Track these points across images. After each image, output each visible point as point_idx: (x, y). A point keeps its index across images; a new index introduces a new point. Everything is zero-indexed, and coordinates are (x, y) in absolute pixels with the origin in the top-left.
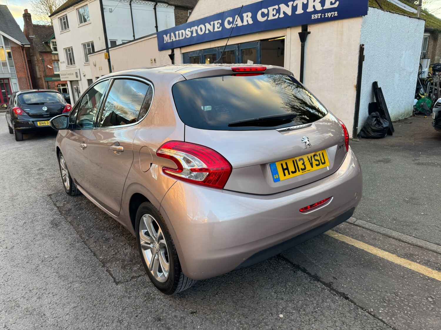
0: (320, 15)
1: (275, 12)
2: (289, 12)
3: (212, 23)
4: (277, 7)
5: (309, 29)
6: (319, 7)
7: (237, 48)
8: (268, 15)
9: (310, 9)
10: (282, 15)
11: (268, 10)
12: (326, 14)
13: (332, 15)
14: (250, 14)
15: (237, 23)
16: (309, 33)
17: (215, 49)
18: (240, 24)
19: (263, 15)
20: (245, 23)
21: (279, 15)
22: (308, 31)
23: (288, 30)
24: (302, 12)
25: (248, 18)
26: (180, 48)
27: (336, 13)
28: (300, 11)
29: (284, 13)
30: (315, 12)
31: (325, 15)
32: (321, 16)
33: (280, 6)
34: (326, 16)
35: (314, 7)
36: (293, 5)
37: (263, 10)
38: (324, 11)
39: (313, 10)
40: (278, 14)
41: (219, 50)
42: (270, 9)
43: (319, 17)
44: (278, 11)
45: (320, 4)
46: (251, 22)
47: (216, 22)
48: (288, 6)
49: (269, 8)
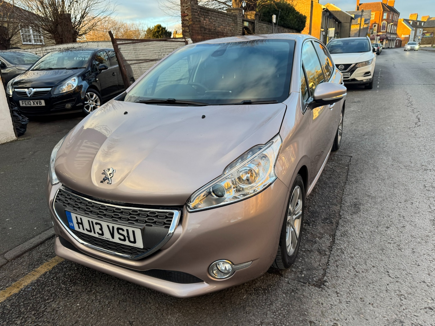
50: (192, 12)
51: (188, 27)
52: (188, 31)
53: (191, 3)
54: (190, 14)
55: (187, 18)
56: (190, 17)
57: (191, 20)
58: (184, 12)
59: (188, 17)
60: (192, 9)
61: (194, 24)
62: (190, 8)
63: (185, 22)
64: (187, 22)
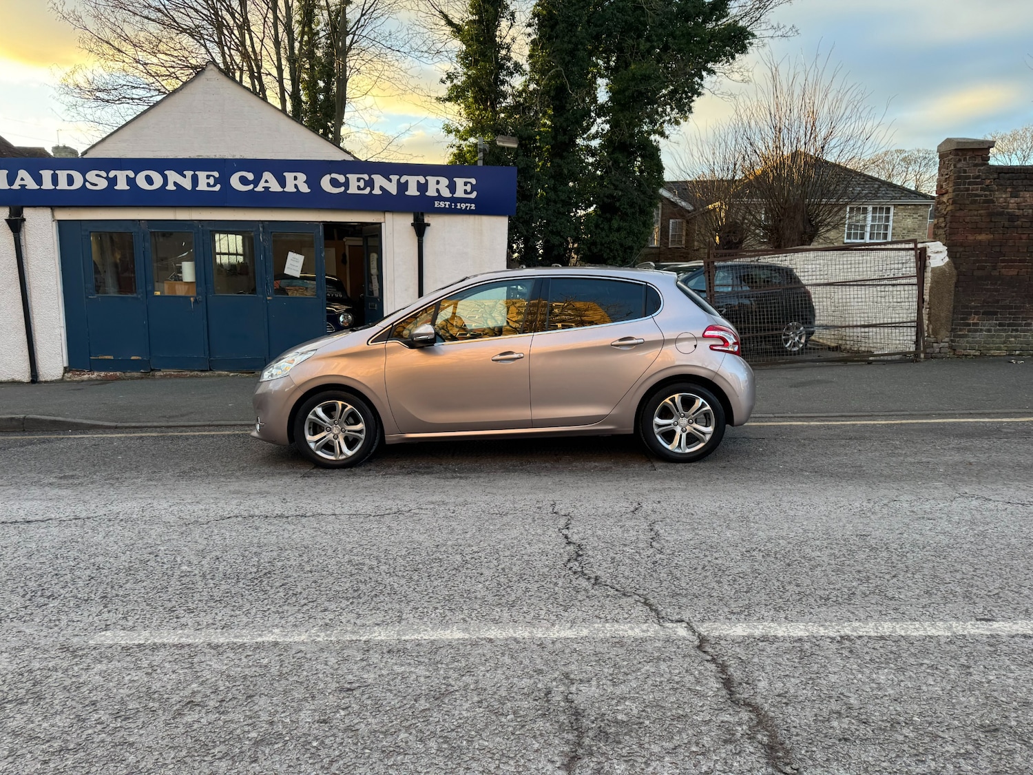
0: (447, 203)
1: (362, 184)
2: (392, 188)
3: (189, 174)
4: (366, 177)
5: (427, 219)
6: (446, 193)
7: (261, 229)
8: (346, 184)
9: (431, 192)
10: (377, 191)
11: (347, 179)
12: (459, 204)
13: (467, 207)
14: (302, 177)
15: (267, 185)
16: (429, 225)
17: (188, 223)
18: (275, 187)
19: (334, 183)
20: (290, 188)
21: (372, 189)
22: (426, 221)
23: (389, 217)
24: (419, 194)
25: (297, 182)
26: (53, 207)
27: (473, 205)
28: (412, 191)
29: (381, 188)
30: (440, 198)
31: (456, 206)
32: (450, 205)
33: (372, 176)
34: (459, 207)
35: (438, 191)
36: (399, 180)
37: (334, 175)
38: (454, 200)
39: (437, 194)
40: (368, 189)
41: (202, 226)
42: (353, 178)
43: (447, 206)
44: (370, 183)
45: (448, 190)
46: (305, 189)
47: (202, 175)
48: (390, 180)
49: (347, 175)
50: (956, 184)
51: (945, 216)
52: (943, 225)
53: (955, 166)
54: (950, 190)
55: (945, 199)
56: (950, 195)
57: (951, 201)
58: (942, 187)
59: (946, 195)
60: (959, 177)
61: (961, 209)
62: (953, 178)
63: (940, 207)
64: (944, 206)
